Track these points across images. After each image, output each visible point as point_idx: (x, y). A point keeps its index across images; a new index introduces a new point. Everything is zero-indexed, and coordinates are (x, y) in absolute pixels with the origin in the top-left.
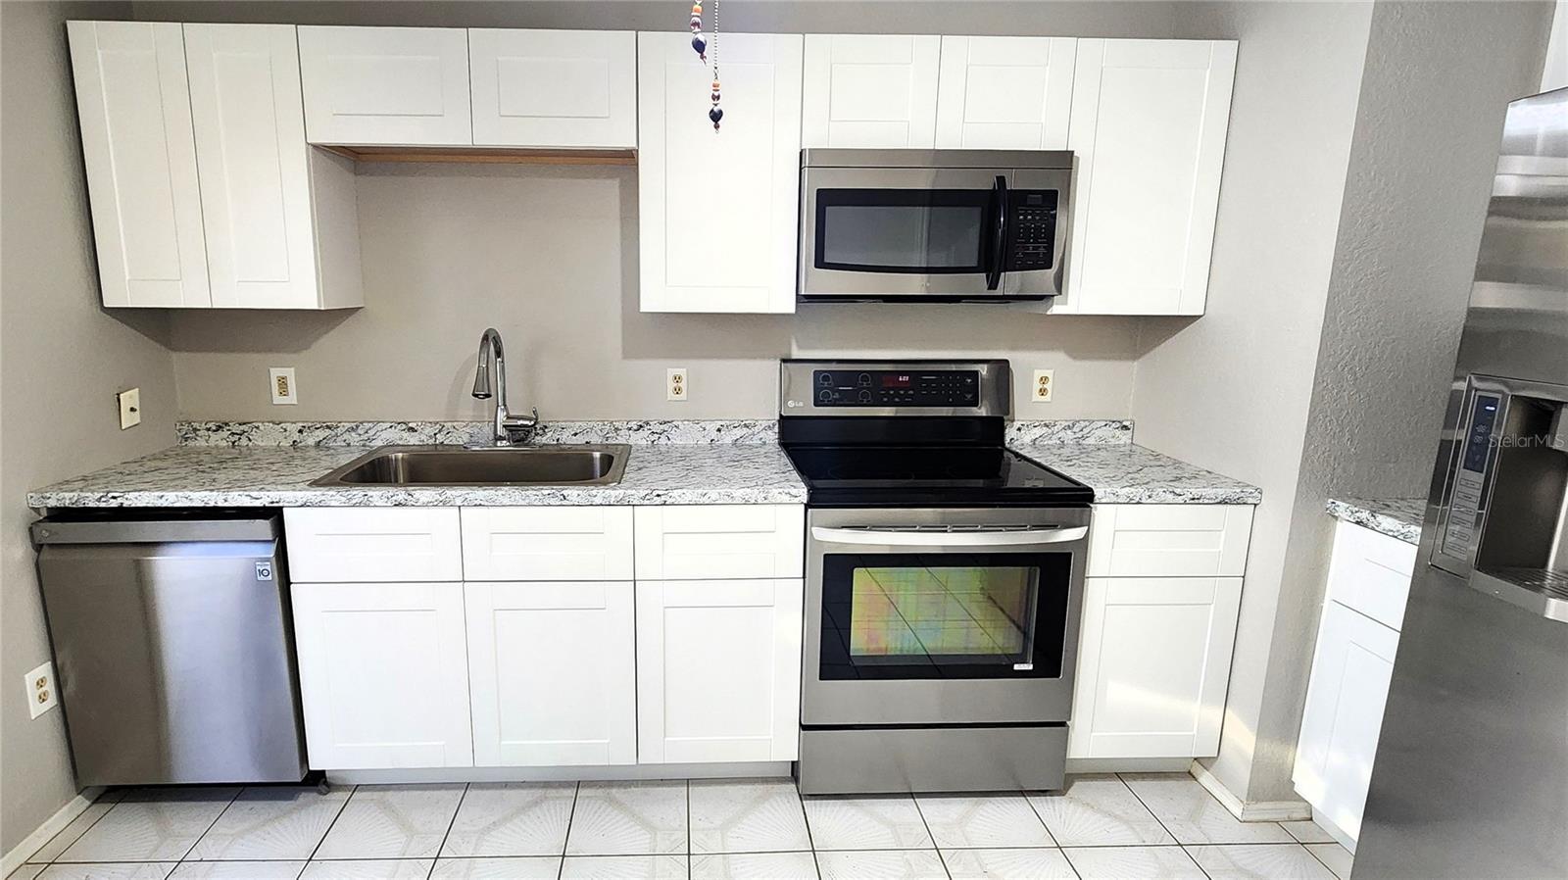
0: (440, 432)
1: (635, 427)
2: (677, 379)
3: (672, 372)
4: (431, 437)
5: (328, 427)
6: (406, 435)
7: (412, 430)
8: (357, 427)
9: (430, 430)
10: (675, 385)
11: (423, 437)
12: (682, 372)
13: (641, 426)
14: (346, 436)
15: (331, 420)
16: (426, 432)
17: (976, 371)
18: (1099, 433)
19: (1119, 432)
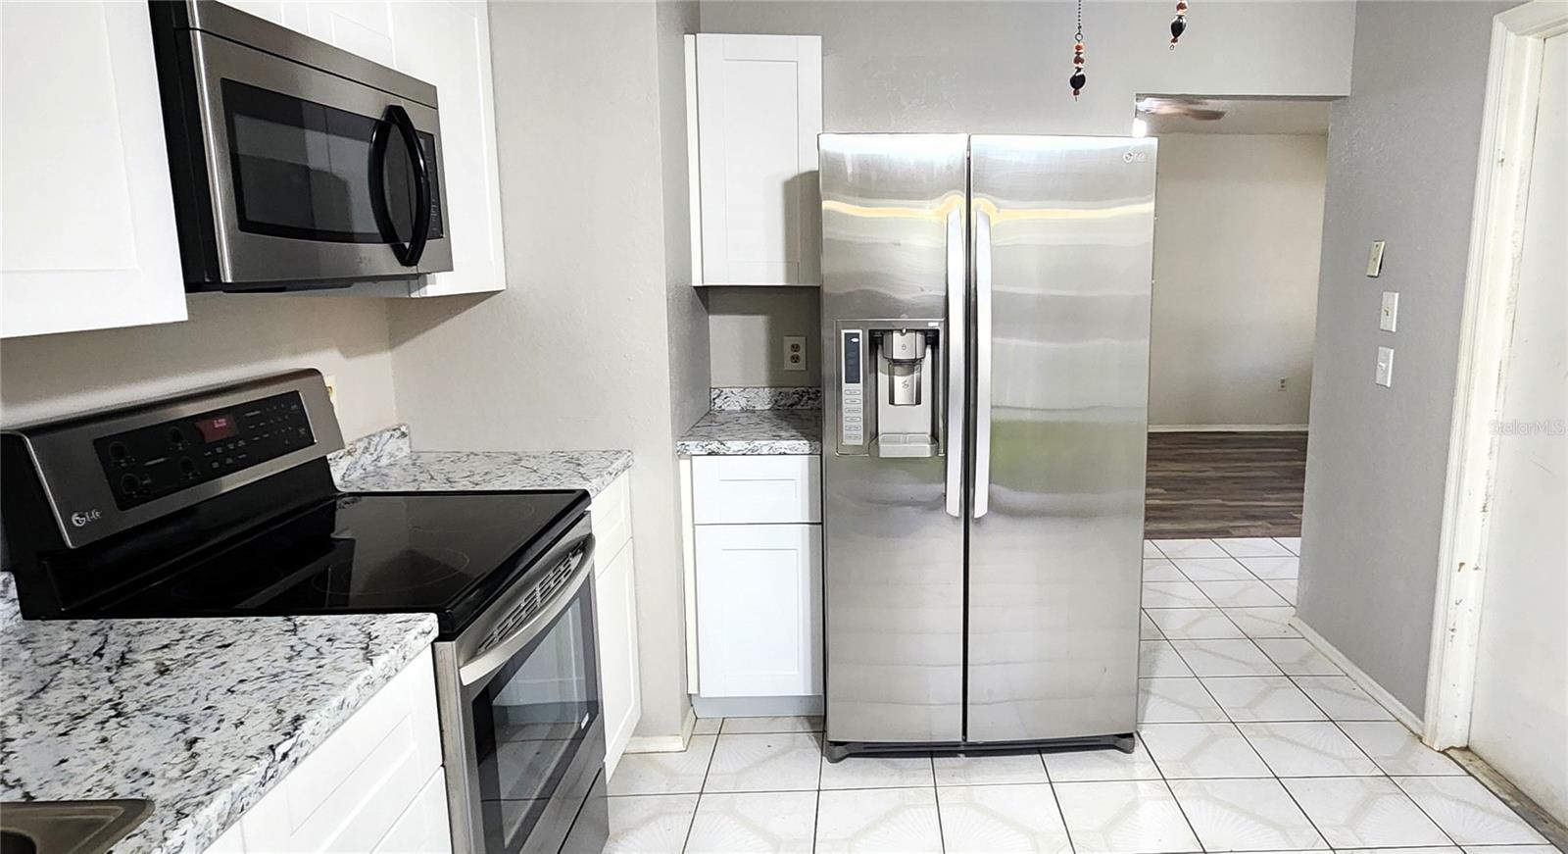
17: (296, 393)
18: (388, 448)
19: (401, 442)
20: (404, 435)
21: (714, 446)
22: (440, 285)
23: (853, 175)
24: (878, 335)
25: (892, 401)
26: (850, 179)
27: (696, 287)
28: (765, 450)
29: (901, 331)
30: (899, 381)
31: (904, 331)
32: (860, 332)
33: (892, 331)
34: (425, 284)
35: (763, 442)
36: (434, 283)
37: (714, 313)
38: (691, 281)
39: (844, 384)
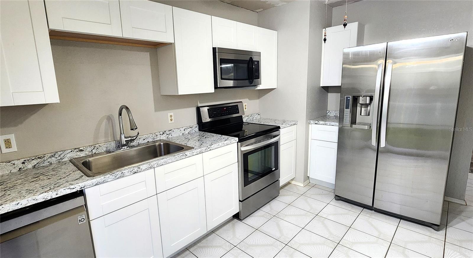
0: (94, 149)
1: (162, 134)
2: (171, 116)
3: (169, 114)
4: (90, 152)
5: (39, 158)
6: (79, 153)
7: (82, 150)
8: (55, 155)
9: (89, 149)
10: (171, 118)
11: (87, 153)
12: (172, 114)
13: (164, 133)
14: (49, 160)
15: (40, 154)
16: (88, 150)
17: (237, 105)
18: (255, 116)
19: (258, 116)
20: (259, 114)
21: (317, 122)
22: (260, 87)
23: (351, 57)
24: (356, 97)
25: (361, 115)
26: (350, 58)
27: (321, 87)
28: (328, 124)
29: (362, 96)
30: (363, 109)
31: (363, 96)
32: (350, 96)
33: (360, 96)
34: (257, 87)
35: (328, 122)
36: (259, 87)
37: (329, 93)
38: (320, 85)
39: (345, 110)
